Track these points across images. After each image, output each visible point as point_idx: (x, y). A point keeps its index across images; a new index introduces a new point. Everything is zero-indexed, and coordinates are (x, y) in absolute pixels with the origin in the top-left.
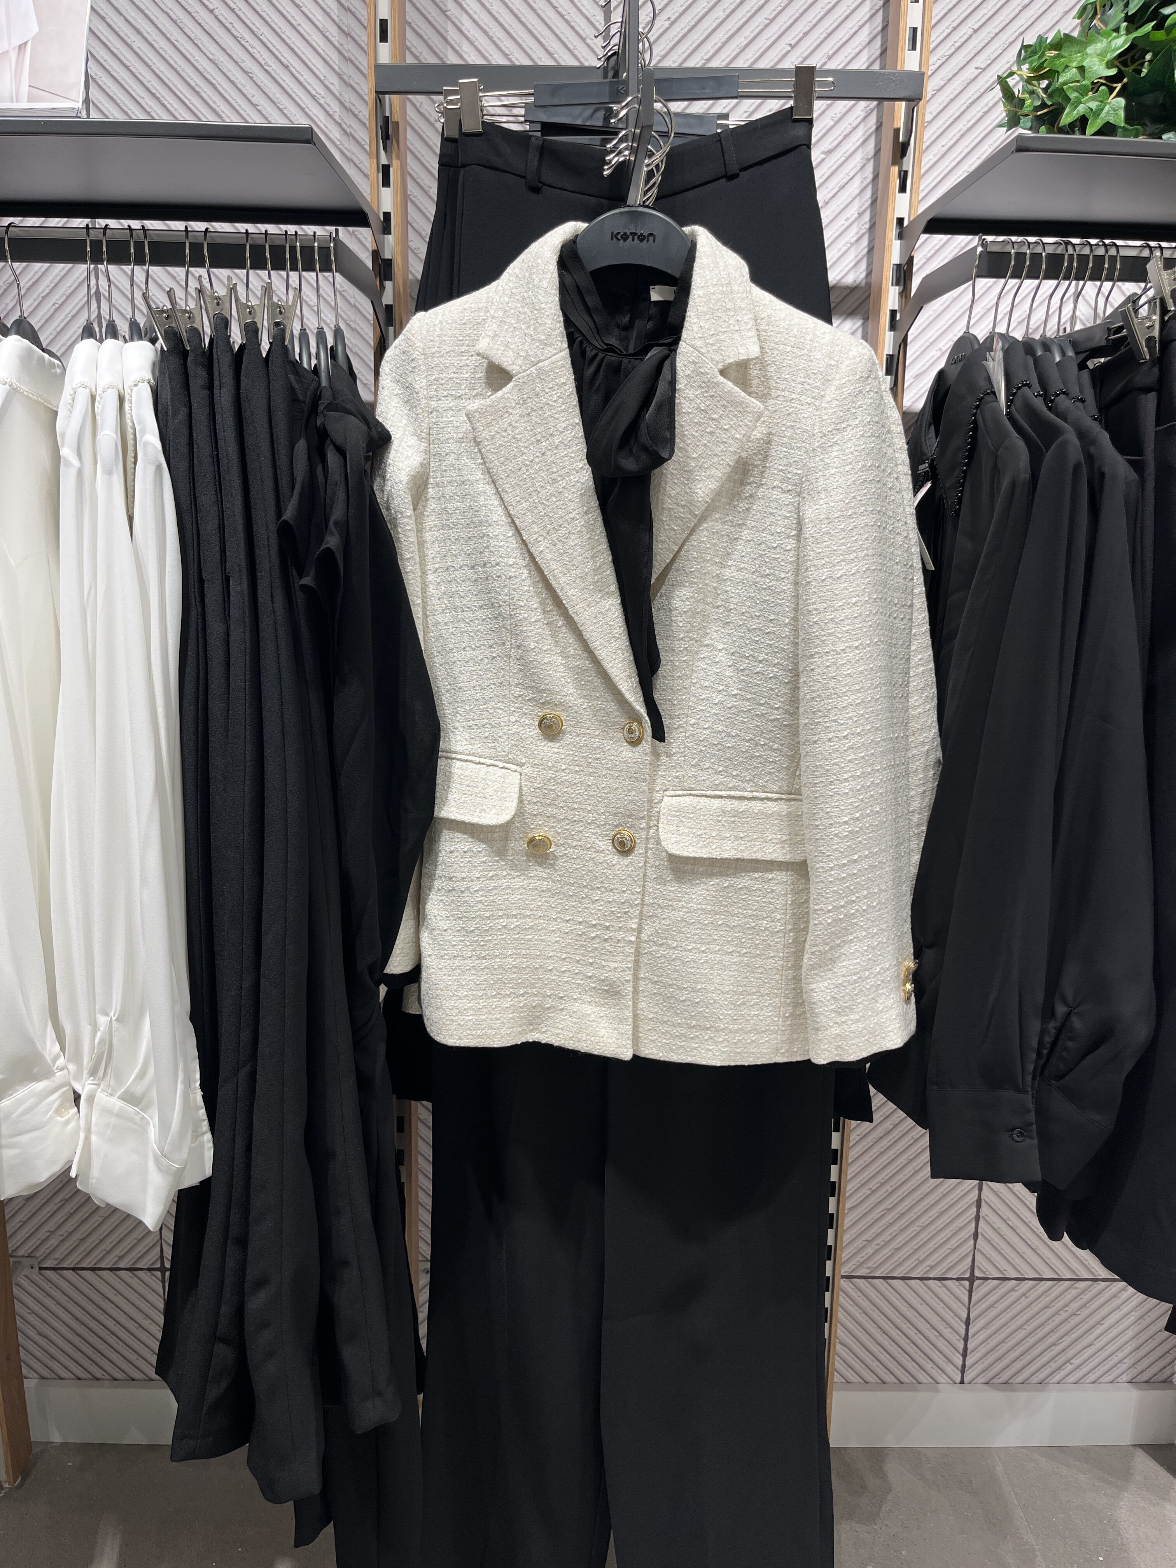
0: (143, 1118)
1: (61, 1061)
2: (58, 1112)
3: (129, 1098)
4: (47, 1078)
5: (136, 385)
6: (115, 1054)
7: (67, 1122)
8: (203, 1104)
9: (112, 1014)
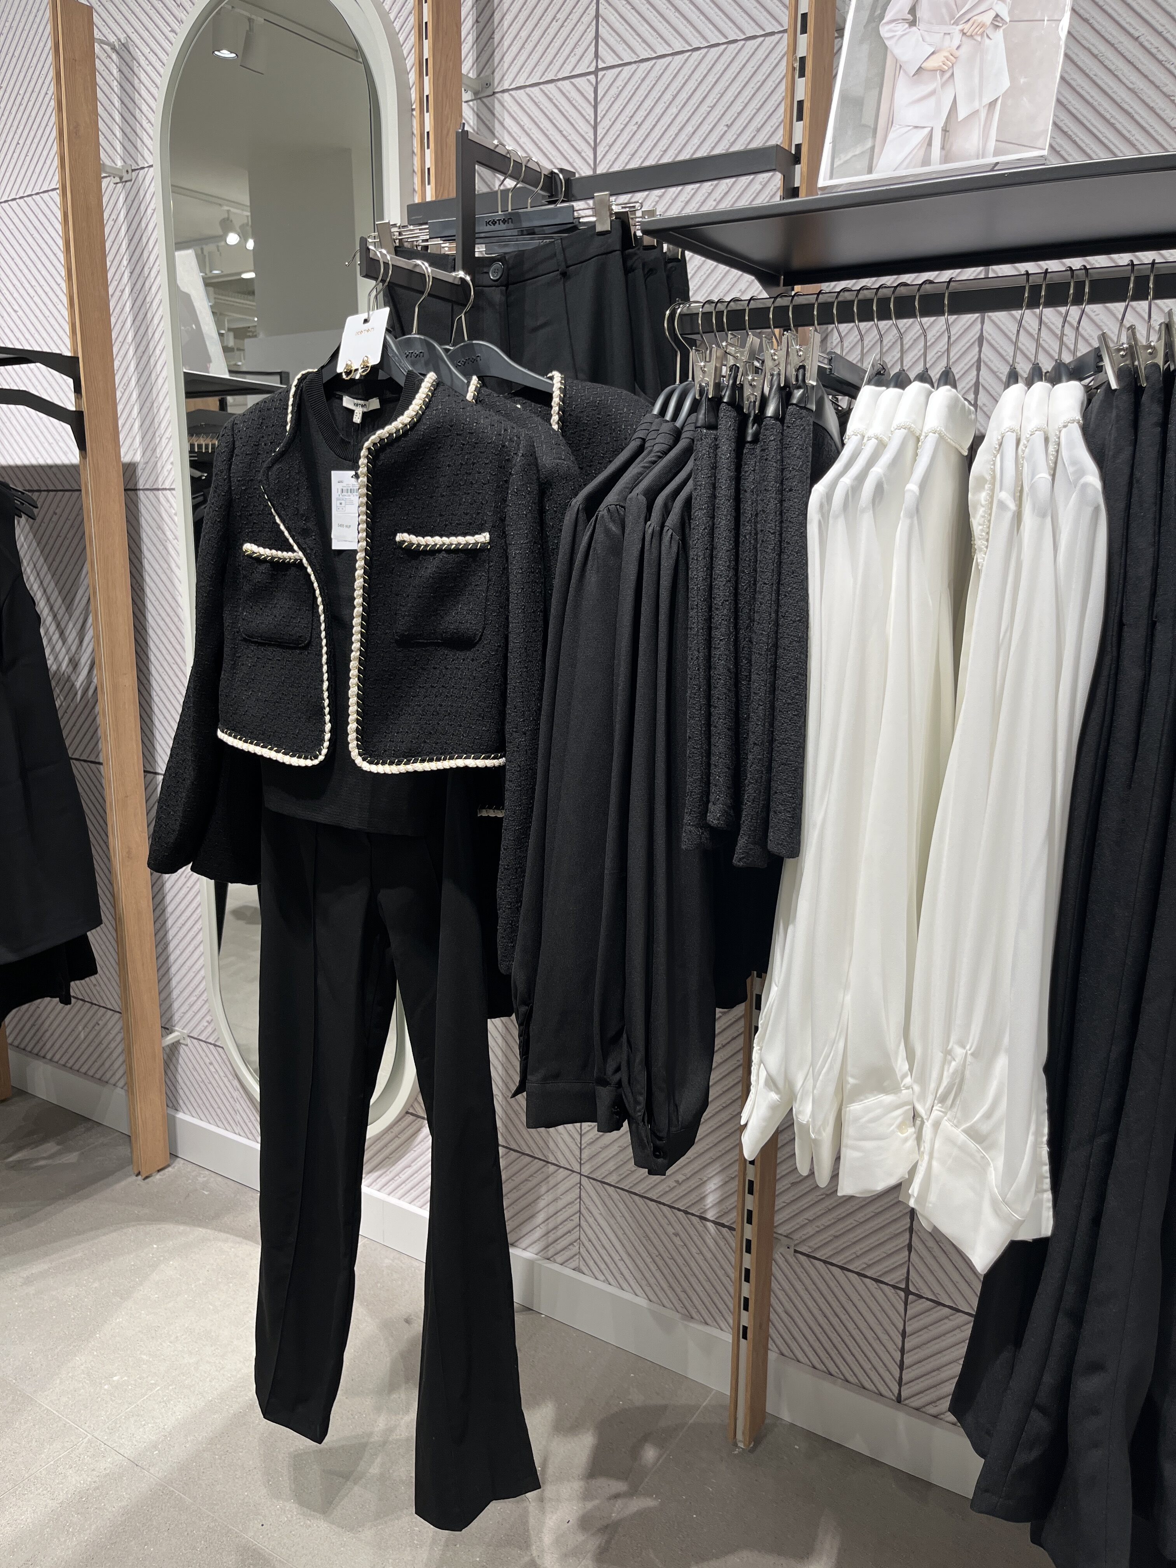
0: (983, 1157)
1: (908, 1080)
2: (900, 1127)
3: (973, 1134)
4: (894, 1093)
5: (1065, 426)
6: (965, 1087)
7: (906, 1140)
8: (1047, 1161)
9: (968, 1047)
